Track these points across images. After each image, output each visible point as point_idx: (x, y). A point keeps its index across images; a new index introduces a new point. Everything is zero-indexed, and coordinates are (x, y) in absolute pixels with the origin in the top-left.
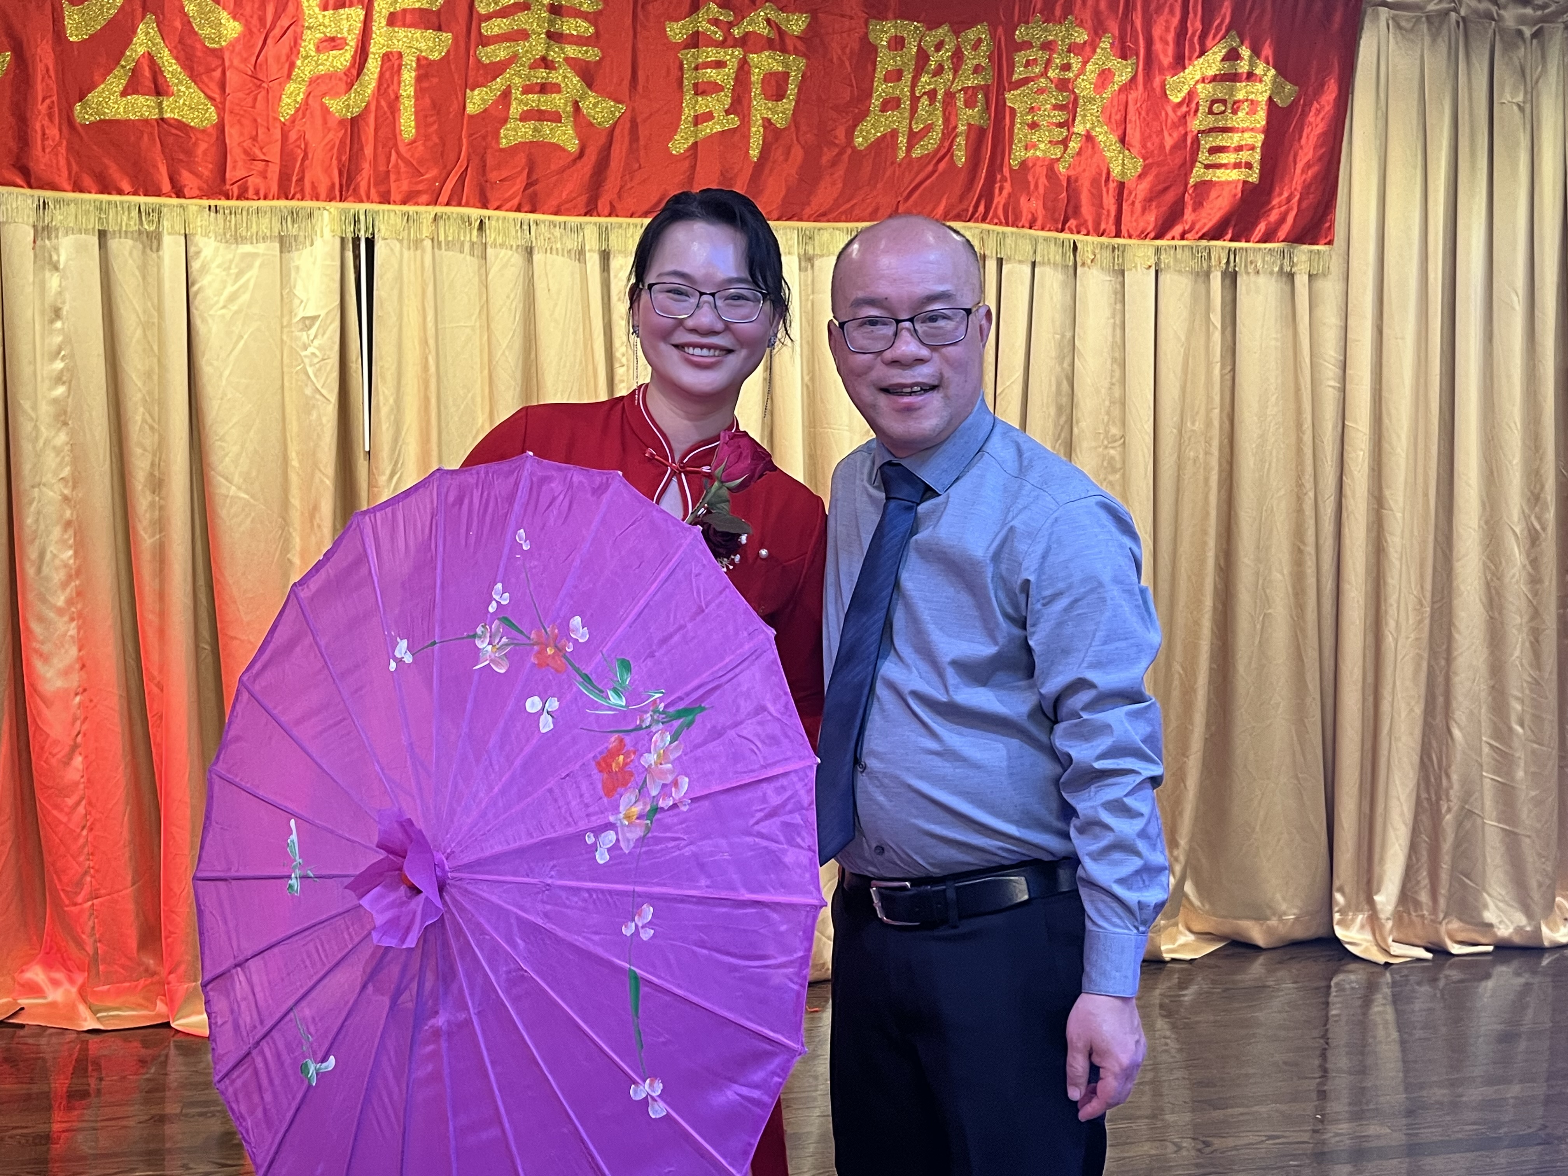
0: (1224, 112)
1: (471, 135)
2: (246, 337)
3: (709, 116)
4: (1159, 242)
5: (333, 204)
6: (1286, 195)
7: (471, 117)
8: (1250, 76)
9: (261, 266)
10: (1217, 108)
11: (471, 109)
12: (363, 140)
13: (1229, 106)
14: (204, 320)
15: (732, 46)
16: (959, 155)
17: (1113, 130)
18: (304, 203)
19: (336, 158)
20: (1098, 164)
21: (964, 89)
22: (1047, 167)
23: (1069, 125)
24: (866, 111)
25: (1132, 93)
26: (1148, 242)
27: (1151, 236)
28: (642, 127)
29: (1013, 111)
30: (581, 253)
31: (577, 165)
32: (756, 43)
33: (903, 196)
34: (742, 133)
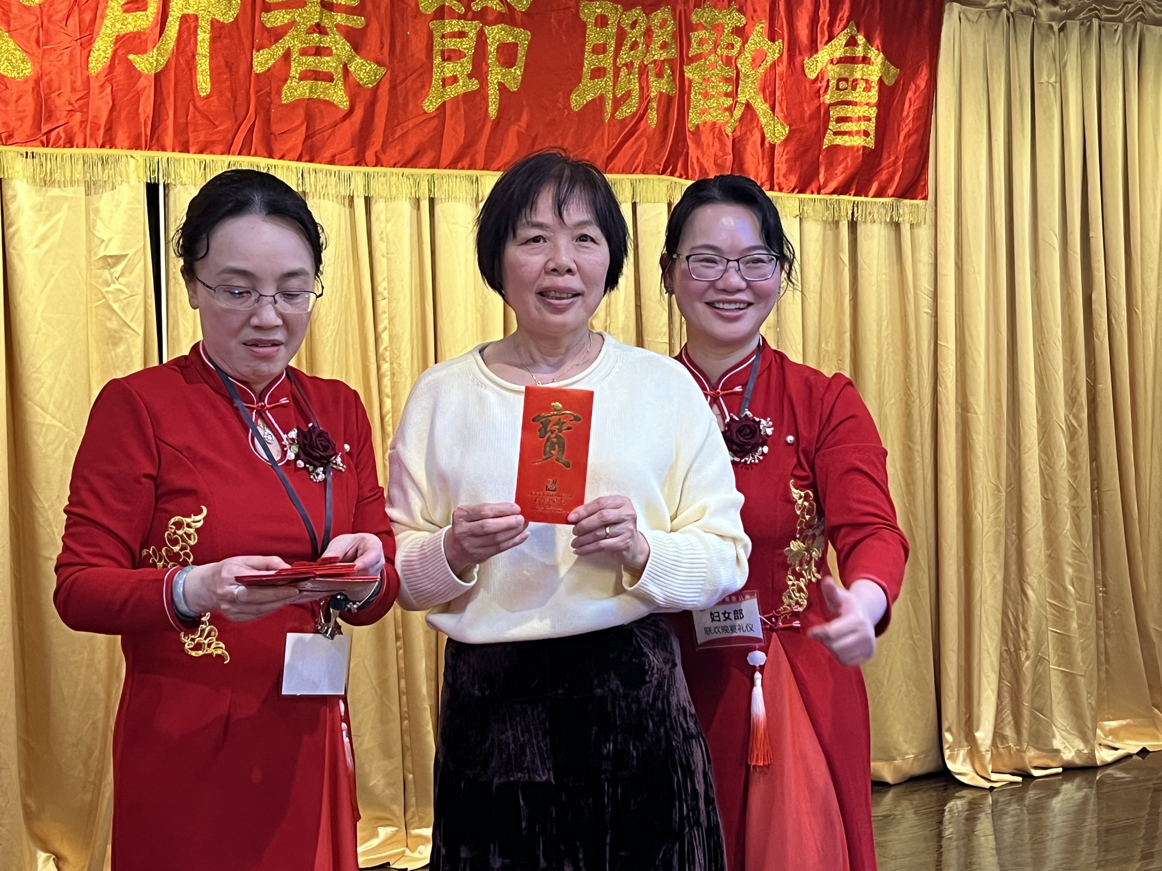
0: (846, 89)
1: (257, 92)
2: (56, 274)
3: (455, 79)
4: (802, 196)
5: (139, 152)
6: (892, 158)
7: (258, 75)
8: (865, 60)
9: (69, 208)
10: (842, 85)
11: (258, 69)
12: (165, 93)
13: (850, 83)
14: (21, 260)
15: (472, 19)
16: (653, 118)
17: (766, 101)
18: (113, 151)
19: (140, 110)
20: (756, 129)
21: (655, 61)
22: (717, 130)
23: (733, 95)
24: (579, 79)
25: (779, 70)
26: (794, 195)
27: (797, 190)
28: (399, 88)
29: (690, 81)
30: (351, 199)
31: (347, 121)
32: (490, 18)
33: (610, 151)
34: (481, 94)
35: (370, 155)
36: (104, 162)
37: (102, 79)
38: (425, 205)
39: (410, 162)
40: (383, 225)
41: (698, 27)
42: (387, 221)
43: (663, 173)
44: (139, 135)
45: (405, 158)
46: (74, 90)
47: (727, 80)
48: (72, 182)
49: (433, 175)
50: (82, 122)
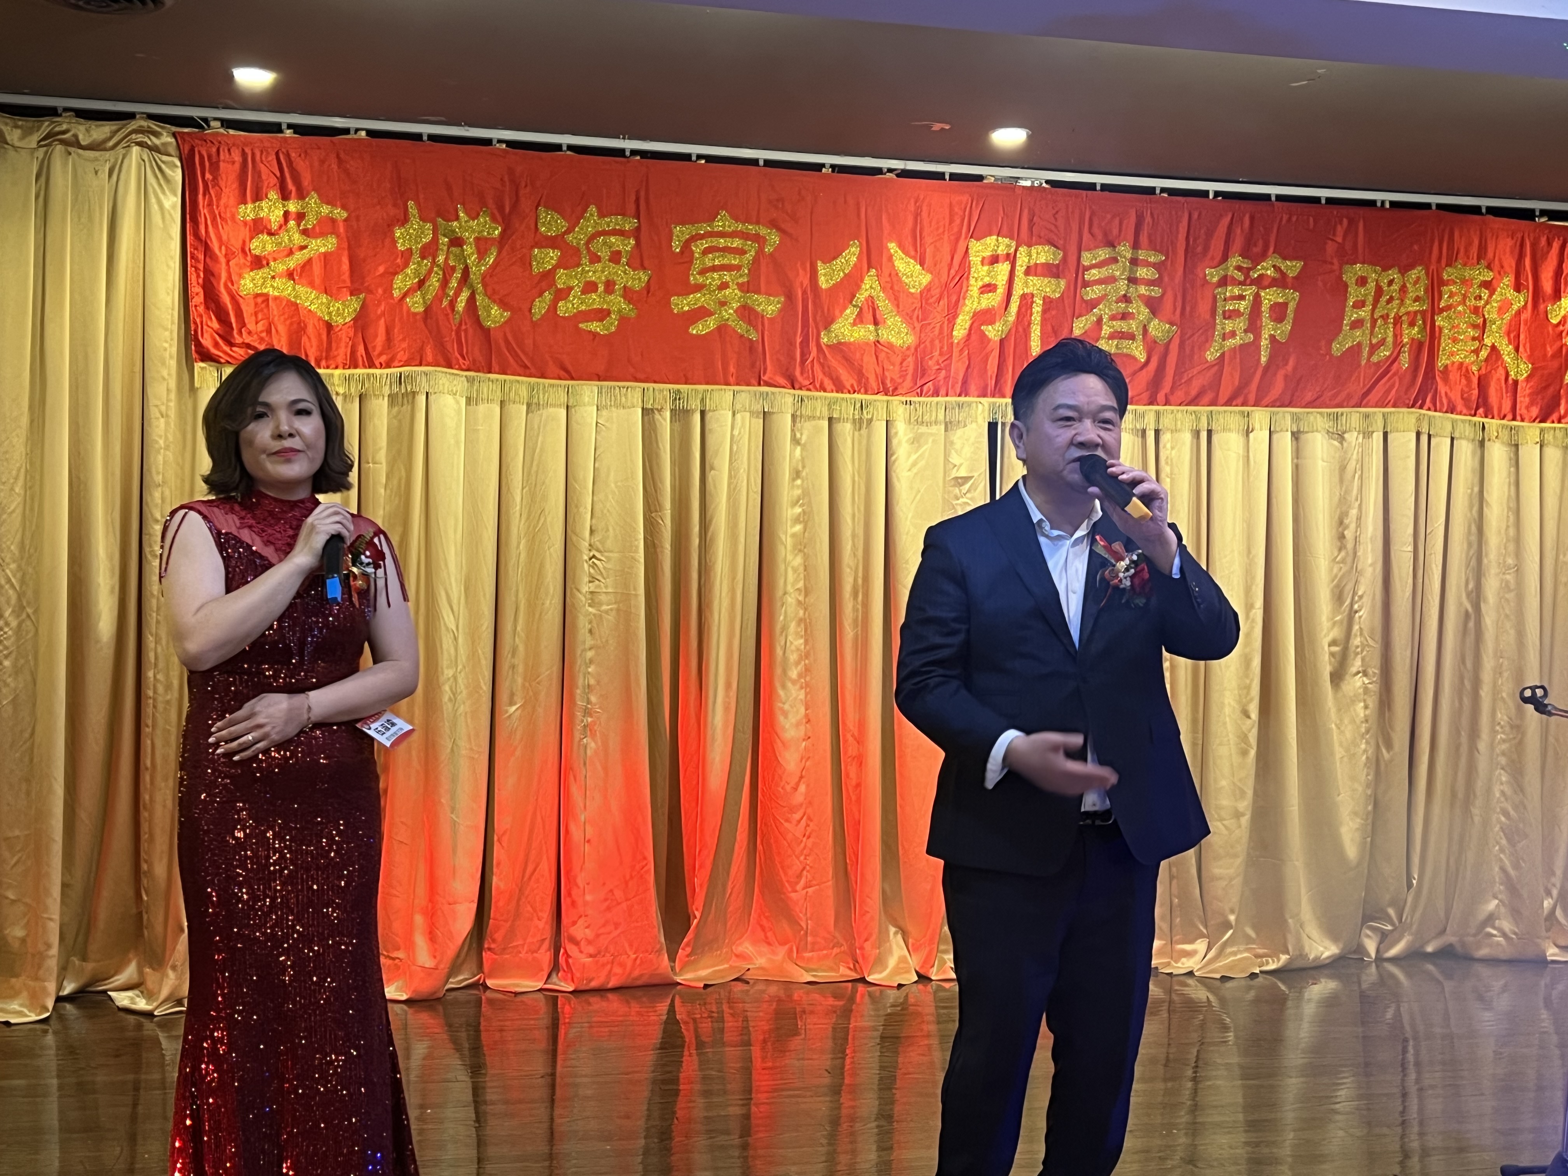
2: (922, 491)
3: (1233, 334)
4: (1543, 425)
5: (985, 399)
9: (933, 441)
12: (1006, 354)
14: (899, 480)
15: (1250, 285)
16: (1405, 360)
17: (1510, 343)
18: (967, 399)
19: (988, 367)
20: (1500, 368)
21: (1408, 313)
22: (1464, 370)
23: (1480, 339)
24: (1340, 329)
25: (1523, 316)
26: (1535, 424)
27: (1538, 420)
28: (1187, 342)
29: (1441, 329)
30: (1144, 432)
31: (1144, 371)
32: (1266, 282)
33: (1365, 390)
34: (1255, 345)
35: (1161, 396)
36: (960, 406)
37: (961, 345)
38: (1204, 435)
39: (1194, 402)
40: (1168, 452)
41: (1447, 283)
42: (1172, 448)
43: (1413, 406)
44: (987, 386)
45: (1190, 398)
46: (941, 354)
47: (1475, 326)
48: (936, 422)
49: (1211, 412)
50: (945, 378)
